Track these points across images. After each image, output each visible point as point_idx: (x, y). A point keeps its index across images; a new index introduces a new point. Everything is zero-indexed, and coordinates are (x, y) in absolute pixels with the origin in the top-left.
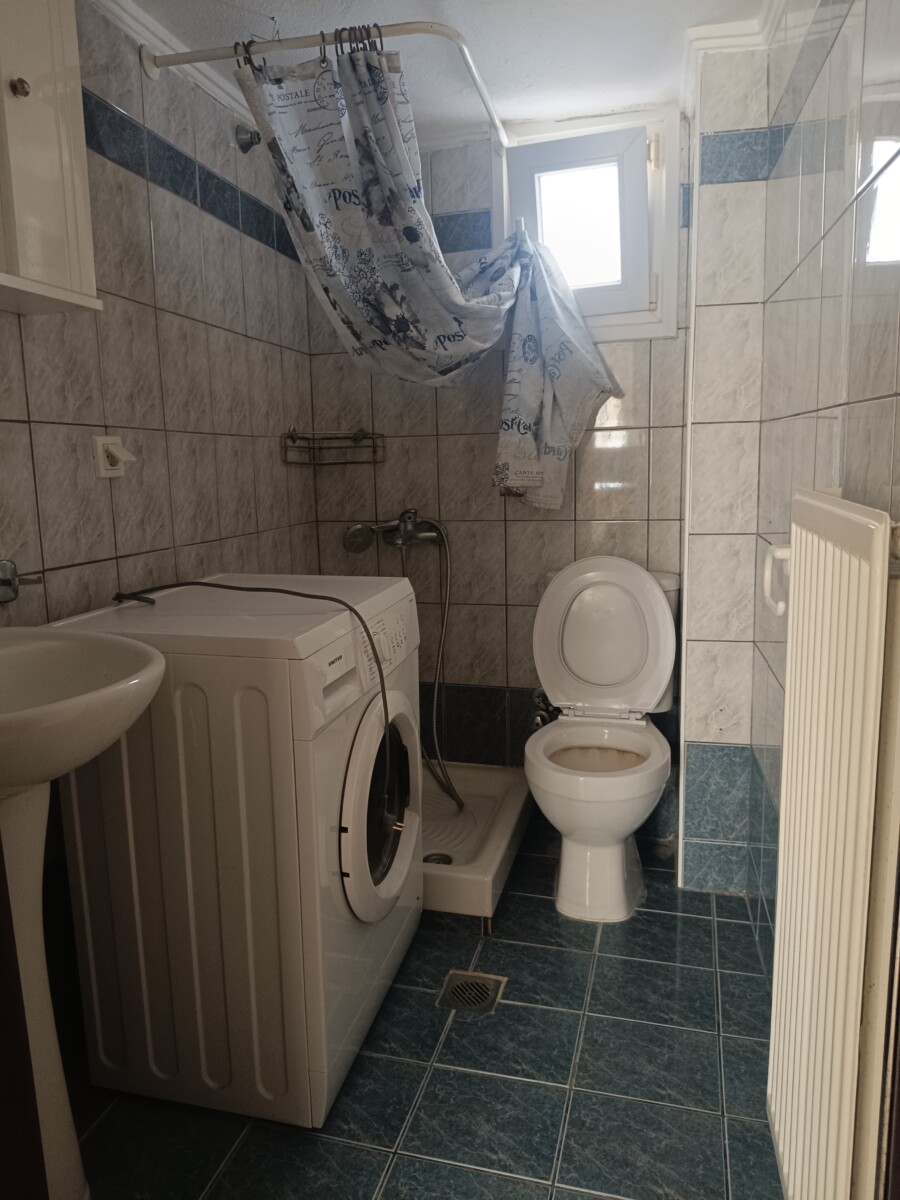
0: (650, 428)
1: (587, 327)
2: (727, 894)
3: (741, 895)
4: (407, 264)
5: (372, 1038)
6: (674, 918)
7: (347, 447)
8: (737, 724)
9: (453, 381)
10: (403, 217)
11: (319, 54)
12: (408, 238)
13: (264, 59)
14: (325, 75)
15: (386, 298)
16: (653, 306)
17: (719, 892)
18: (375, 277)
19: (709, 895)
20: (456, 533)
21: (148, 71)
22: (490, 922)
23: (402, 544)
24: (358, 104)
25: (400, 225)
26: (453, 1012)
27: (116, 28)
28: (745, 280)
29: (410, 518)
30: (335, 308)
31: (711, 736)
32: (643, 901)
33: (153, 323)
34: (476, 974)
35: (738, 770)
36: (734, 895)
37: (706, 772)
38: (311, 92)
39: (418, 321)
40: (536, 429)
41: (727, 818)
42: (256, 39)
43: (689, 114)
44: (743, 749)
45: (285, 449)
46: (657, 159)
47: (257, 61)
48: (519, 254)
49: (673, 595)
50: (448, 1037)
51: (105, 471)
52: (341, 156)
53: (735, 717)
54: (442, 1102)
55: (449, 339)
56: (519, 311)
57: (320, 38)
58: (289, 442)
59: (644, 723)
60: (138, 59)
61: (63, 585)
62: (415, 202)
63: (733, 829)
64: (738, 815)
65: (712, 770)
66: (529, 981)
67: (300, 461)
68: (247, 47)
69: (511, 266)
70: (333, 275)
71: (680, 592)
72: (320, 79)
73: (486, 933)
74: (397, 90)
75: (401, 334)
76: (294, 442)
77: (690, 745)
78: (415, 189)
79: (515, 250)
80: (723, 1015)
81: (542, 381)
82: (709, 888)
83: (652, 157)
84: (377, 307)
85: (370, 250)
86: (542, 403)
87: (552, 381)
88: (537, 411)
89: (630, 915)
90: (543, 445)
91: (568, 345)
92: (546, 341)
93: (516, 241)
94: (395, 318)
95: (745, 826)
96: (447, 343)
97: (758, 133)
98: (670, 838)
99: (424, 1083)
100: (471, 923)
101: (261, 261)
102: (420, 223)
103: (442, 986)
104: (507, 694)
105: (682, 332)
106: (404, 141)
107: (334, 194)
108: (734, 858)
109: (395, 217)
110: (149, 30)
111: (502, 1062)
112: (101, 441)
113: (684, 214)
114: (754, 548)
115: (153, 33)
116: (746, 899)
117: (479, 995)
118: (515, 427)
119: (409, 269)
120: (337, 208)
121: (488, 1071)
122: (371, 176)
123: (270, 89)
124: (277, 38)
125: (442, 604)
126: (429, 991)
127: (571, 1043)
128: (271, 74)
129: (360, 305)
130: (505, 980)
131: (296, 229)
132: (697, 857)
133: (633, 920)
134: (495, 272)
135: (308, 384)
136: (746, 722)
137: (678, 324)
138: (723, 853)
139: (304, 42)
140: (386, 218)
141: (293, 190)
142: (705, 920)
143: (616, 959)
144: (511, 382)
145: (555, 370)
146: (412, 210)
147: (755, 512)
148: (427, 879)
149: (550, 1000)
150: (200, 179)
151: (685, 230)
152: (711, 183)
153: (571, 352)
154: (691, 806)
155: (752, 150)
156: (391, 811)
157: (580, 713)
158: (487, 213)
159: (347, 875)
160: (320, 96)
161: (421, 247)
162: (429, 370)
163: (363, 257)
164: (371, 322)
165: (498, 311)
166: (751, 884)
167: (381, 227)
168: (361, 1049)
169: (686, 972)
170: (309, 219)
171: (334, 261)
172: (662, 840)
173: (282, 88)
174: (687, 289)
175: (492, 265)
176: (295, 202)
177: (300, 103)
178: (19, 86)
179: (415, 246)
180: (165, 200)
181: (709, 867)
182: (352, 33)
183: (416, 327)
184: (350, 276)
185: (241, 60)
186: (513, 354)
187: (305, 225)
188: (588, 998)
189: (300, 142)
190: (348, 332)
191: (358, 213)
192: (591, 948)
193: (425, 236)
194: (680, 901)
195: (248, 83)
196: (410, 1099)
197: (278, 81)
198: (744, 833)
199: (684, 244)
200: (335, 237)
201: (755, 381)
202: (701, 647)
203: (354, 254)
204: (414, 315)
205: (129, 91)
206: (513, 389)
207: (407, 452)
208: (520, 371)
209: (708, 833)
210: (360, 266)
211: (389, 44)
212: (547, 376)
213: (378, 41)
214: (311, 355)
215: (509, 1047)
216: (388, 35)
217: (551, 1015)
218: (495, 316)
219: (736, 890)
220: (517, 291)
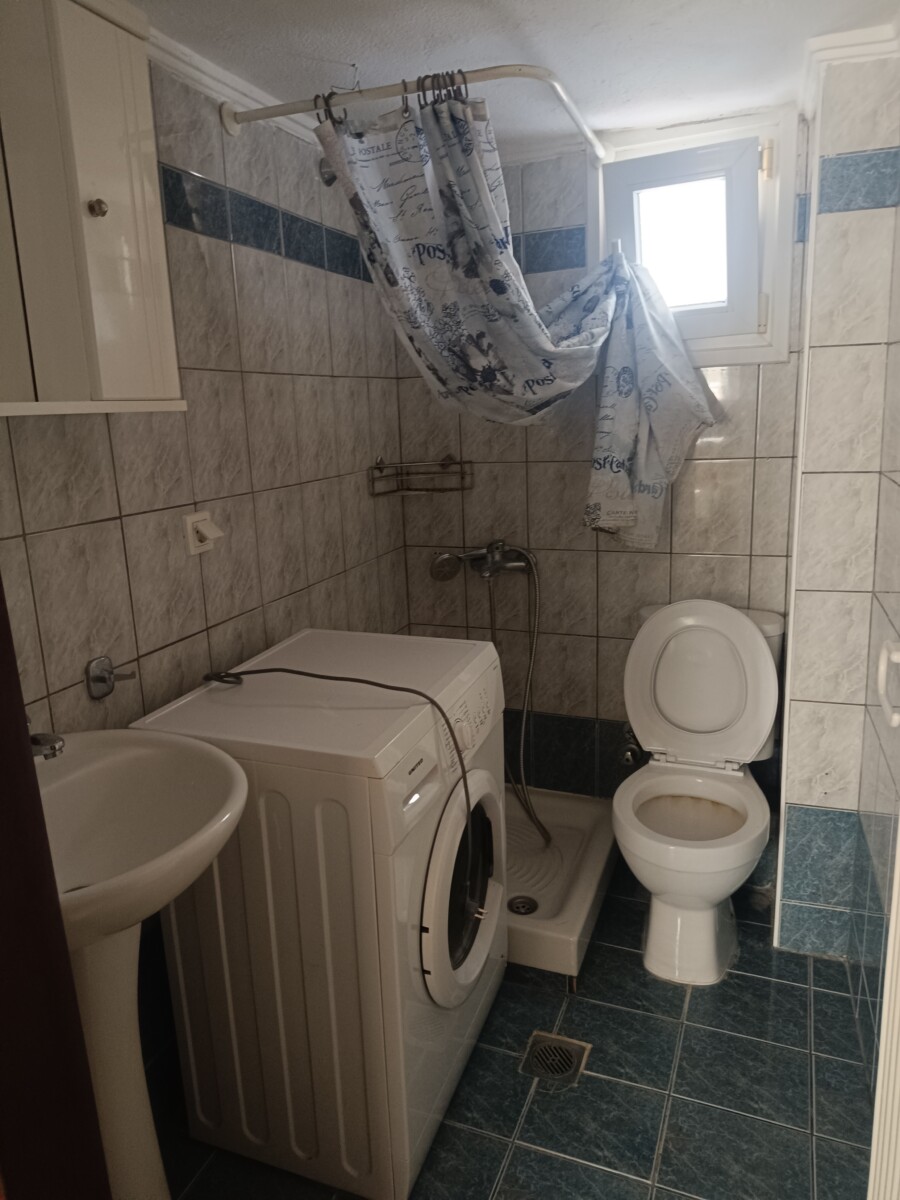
0: (755, 458)
1: (687, 350)
2: (826, 957)
3: (842, 960)
4: (494, 315)
5: (455, 1105)
6: (767, 983)
7: (435, 473)
8: (843, 789)
9: (542, 419)
10: (490, 270)
11: (401, 103)
12: (494, 290)
13: (345, 110)
14: (407, 126)
15: (472, 350)
16: (762, 329)
17: (817, 955)
18: (460, 330)
19: (805, 957)
20: (546, 562)
21: (228, 127)
22: (575, 980)
23: (490, 576)
24: (442, 158)
25: (486, 277)
26: (536, 1080)
27: (197, 93)
28: (867, 319)
29: (497, 548)
30: (420, 356)
31: (815, 800)
32: (736, 961)
33: (240, 387)
34: (560, 1037)
35: (843, 835)
36: (834, 959)
37: (808, 836)
38: (393, 145)
39: (505, 368)
40: (630, 466)
41: (828, 882)
42: (335, 90)
43: (809, 116)
44: (849, 815)
45: (372, 481)
46: (770, 169)
47: (337, 112)
48: (614, 280)
49: (777, 641)
50: (530, 1110)
51: (194, 548)
52: (425, 210)
53: (842, 782)
54: (522, 1187)
55: (538, 383)
56: (613, 343)
57: (402, 87)
58: (377, 473)
59: (741, 774)
60: (218, 120)
61: (158, 668)
62: (502, 253)
63: (835, 894)
64: (841, 881)
65: (815, 833)
66: (613, 1049)
67: (387, 490)
68: (327, 100)
69: (606, 293)
70: (418, 328)
71: (784, 637)
72: (402, 131)
73: (571, 991)
74: (483, 139)
75: (487, 384)
76: (381, 472)
77: (791, 807)
78: (502, 240)
79: (611, 275)
80: (817, 1109)
81: (637, 414)
82: (806, 950)
83: (765, 164)
84: (464, 358)
85: (455, 304)
86: (637, 437)
87: (648, 414)
88: (631, 446)
89: (721, 978)
90: (637, 483)
91: (666, 377)
92: (642, 372)
93: (612, 264)
94: (481, 369)
95: (848, 892)
96: (536, 387)
97: (888, 154)
98: (768, 886)
99: (505, 1162)
100: (557, 979)
101: (347, 295)
102: (507, 275)
103: (526, 1048)
104: (597, 726)
105: (795, 355)
106: (491, 191)
107: (418, 248)
108: (835, 922)
109: (481, 269)
110: (227, 85)
111: (583, 1145)
112: (191, 520)
113: (799, 228)
114: (869, 607)
115: (232, 88)
116: (847, 965)
117: (565, 1061)
118: (607, 465)
119: (496, 320)
120: (422, 262)
121: (569, 1155)
122: (455, 228)
123: (352, 143)
124: (357, 89)
125: (530, 633)
126: (514, 1054)
127: (655, 1128)
128: (351, 128)
129: (445, 353)
130: (589, 1046)
131: (380, 280)
132: (794, 918)
133: (723, 984)
134: (590, 301)
135: (395, 408)
136: (854, 787)
137: (790, 347)
138: (824, 917)
139: (385, 91)
140: (472, 270)
141: (376, 245)
142: (800, 988)
143: (704, 1030)
144: (603, 419)
145: (652, 403)
146: (498, 263)
147: (871, 569)
148: (511, 934)
149: (634, 1075)
150: (284, 226)
151: (801, 245)
152: (830, 211)
153: (670, 385)
154: (790, 868)
155: (880, 173)
156: (472, 897)
157: (672, 759)
158: (582, 230)
159: (429, 973)
160: (402, 148)
161: (508, 299)
162: (518, 410)
163: (448, 311)
164: (456, 370)
165: (591, 351)
166: (852, 950)
167: (467, 279)
168: (445, 1117)
169: (778, 1052)
170: (392, 273)
171: (419, 312)
172: (759, 888)
173: (362, 142)
174: (801, 310)
175: (585, 292)
176: (378, 257)
177: (382, 157)
178: (97, 208)
179: (502, 297)
180: (248, 257)
181: (808, 930)
182: (436, 81)
183: (503, 374)
184: (435, 327)
185: (322, 113)
186: (607, 389)
187: (389, 280)
188: (674, 1076)
189: (382, 196)
190: (433, 378)
191: (443, 268)
192: (679, 1015)
193: (513, 287)
194: (774, 963)
195: (328, 139)
196: (491, 1180)
197: (359, 136)
198: (847, 898)
199: (798, 261)
200: (420, 291)
201: (874, 429)
202: (805, 709)
203: (438, 309)
204: (501, 362)
205: (210, 155)
206: (606, 426)
207: (495, 478)
208: (613, 406)
209: (808, 896)
210: (445, 319)
211: (474, 90)
212: (643, 409)
213: (463, 87)
214: (398, 378)
215: (591, 1127)
216: (473, 81)
217: (635, 1094)
218: (587, 356)
219: (836, 954)
220: (612, 323)
